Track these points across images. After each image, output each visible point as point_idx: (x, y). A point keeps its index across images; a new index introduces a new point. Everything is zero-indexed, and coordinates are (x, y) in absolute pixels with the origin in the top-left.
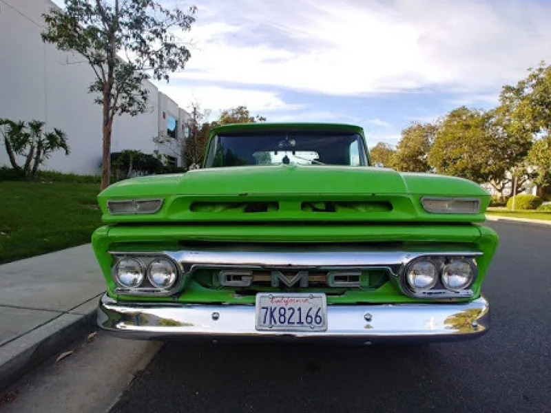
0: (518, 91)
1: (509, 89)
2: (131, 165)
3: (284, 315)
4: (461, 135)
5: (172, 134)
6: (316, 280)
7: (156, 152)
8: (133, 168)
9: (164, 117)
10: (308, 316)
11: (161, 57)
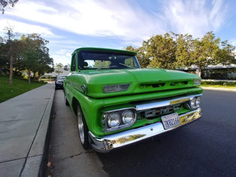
0: (147, 43)
3: (170, 122)
10: (176, 121)
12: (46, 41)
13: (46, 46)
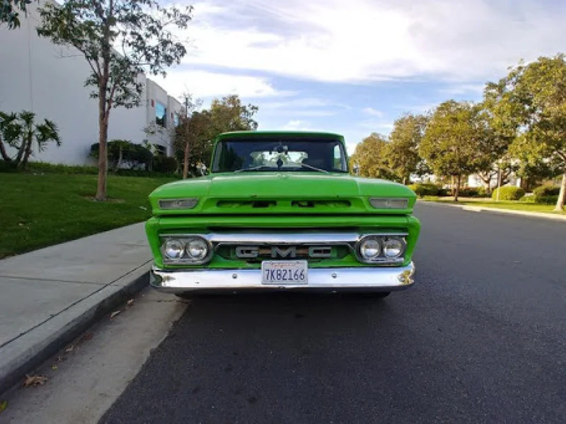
0: (501, 87)
1: (492, 86)
2: (121, 155)
3: (280, 274)
4: (449, 128)
5: (161, 122)
6: (301, 252)
7: (146, 142)
8: (123, 158)
9: (153, 105)
10: (295, 275)
11: (157, 52)
12: (253, 108)
13: (252, 118)
